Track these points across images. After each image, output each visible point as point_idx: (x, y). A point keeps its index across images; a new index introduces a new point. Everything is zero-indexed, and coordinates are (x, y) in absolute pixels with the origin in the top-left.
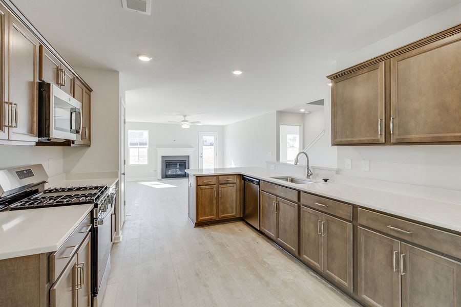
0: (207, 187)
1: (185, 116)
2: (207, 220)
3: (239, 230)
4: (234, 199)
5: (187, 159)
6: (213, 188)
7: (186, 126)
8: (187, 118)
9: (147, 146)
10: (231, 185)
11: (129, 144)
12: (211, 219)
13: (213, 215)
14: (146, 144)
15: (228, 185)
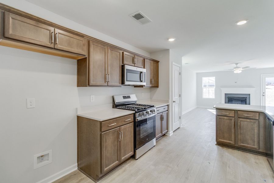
0: (225, 118)
1: (237, 64)
2: (226, 143)
3: (256, 163)
4: (256, 133)
5: (248, 97)
6: (232, 120)
7: (238, 71)
8: (238, 65)
9: (215, 87)
10: (252, 121)
11: (203, 86)
12: (230, 143)
13: (231, 141)
14: (213, 86)
15: (248, 120)
